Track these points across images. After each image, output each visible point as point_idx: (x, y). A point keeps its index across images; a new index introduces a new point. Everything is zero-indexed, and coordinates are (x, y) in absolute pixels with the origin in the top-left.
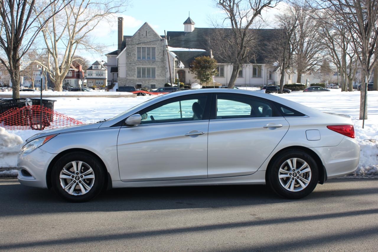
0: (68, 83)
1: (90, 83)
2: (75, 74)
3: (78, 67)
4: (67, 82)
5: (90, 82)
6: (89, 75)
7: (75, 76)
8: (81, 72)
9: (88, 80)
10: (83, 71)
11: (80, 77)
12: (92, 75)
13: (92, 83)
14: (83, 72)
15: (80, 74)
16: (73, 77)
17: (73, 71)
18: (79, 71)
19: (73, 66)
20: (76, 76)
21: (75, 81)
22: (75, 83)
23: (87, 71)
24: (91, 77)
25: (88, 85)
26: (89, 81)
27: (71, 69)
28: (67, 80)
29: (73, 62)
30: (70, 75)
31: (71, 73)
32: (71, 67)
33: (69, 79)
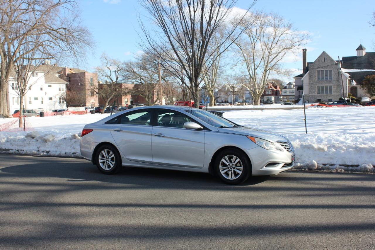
0: (269, 99)
1: (285, 99)
2: (274, 92)
3: (276, 87)
4: (268, 98)
6: (284, 93)
7: (274, 94)
8: (279, 91)
9: (283, 96)
10: (280, 90)
11: (278, 94)
12: (286, 93)
15: (278, 92)
16: (272, 95)
17: (272, 90)
18: (277, 90)
19: (272, 87)
21: (274, 97)
22: (274, 99)
23: (283, 90)
24: (286, 94)
25: (283, 100)
27: (271, 89)
28: (268, 96)
29: (272, 83)
30: (270, 93)
31: (270, 91)
32: (271, 87)
33: (270, 96)
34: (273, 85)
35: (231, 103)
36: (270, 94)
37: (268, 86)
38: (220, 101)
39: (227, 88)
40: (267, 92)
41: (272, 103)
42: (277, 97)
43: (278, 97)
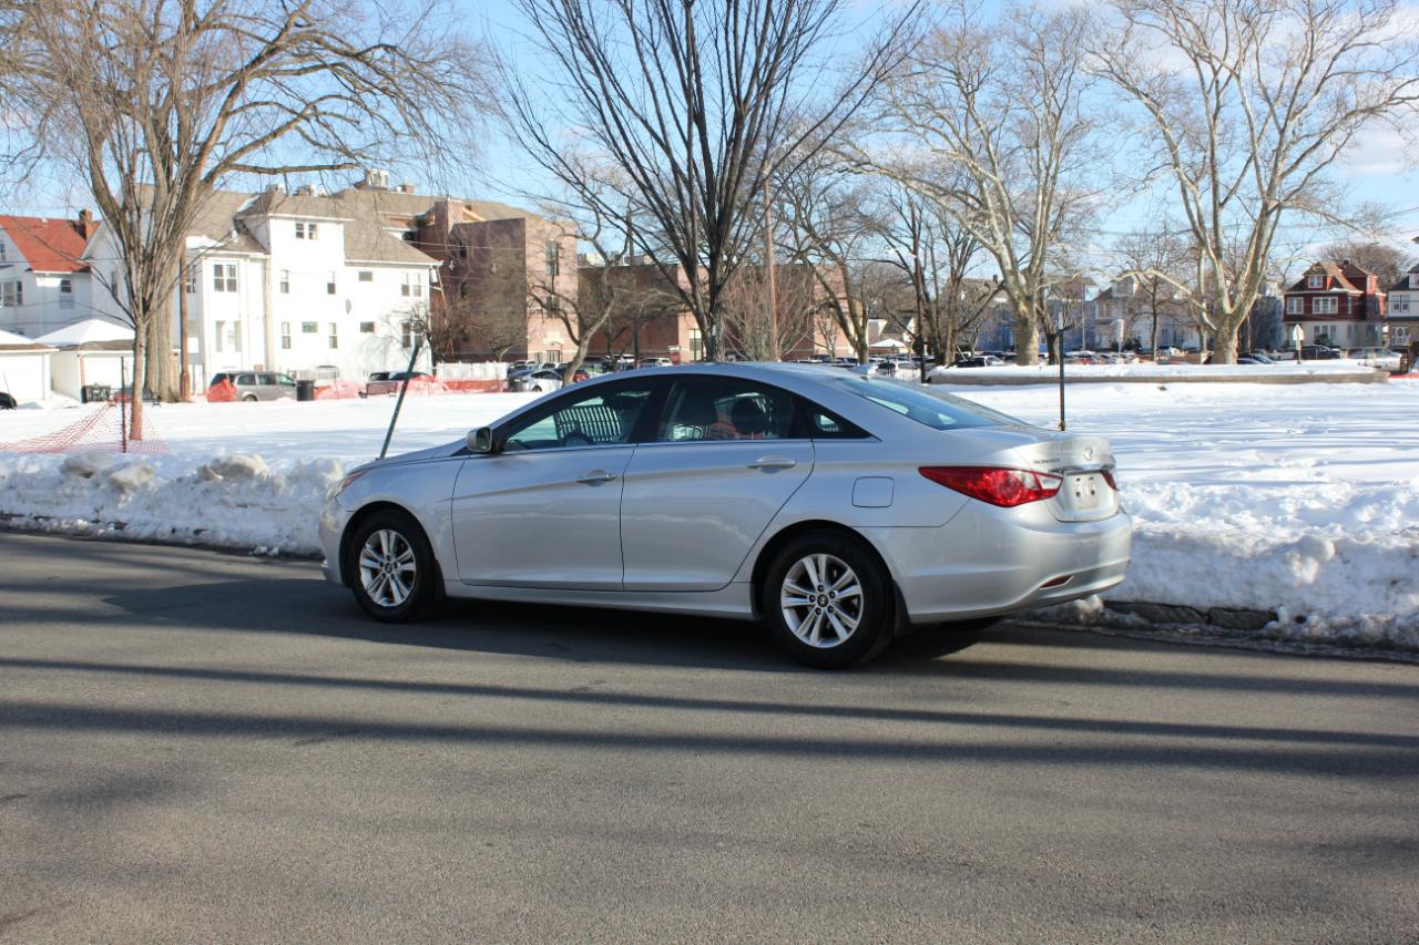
0: (1325, 336)
1: (1400, 335)
2: (1350, 305)
3: (1359, 282)
4: (1321, 332)
5: (1400, 330)
6: (1396, 307)
7: (1350, 312)
8: (1374, 299)
9: (1393, 324)
10: (1380, 295)
11: (1368, 314)
12: (1406, 307)
13: (1407, 334)
14: (1381, 299)
15: (1369, 305)
16: (1341, 315)
17: (1343, 297)
18: (1363, 297)
19: (1342, 280)
20: (1353, 310)
21: (1349, 328)
22: (1349, 335)
23: (1391, 294)
24: (1404, 314)
25: (1393, 341)
26: (1397, 328)
27: (1335, 290)
28: (1321, 324)
29: (1346, 267)
30: (1332, 309)
31: (1333, 302)
32: (1335, 283)
33: (1329, 324)
34: (1345, 274)
35: (1144, 355)
36: (1329, 312)
37: (1325, 279)
38: (1105, 345)
39: (1135, 286)
40: (1317, 302)
41: (1335, 356)
42: (1364, 325)
43: (1371, 328)
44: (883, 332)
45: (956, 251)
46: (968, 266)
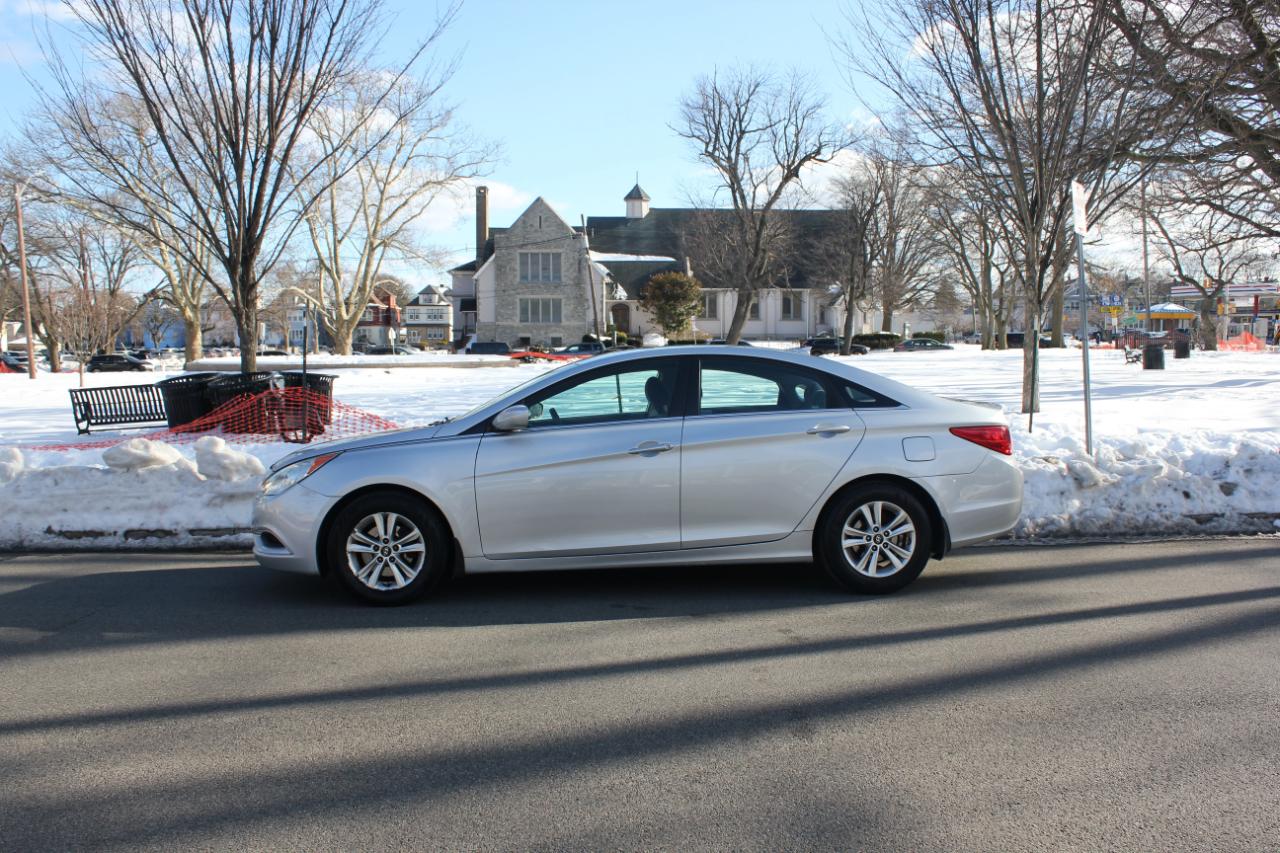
0: (365, 336)
1: (414, 336)
2: (381, 315)
3: (386, 300)
4: (362, 334)
5: (414, 333)
6: (411, 317)
7: (380, 320)
8: (395, 311)
9: (410, 328)
10: (398, 308)
11: (392, 321)
12: (417, 317)
13: (419, 335)
14: (398, 311)
15: (392, 315)
16: (375, 323)
17: (376, 309)
18: (388, 310)
19: (374, 298)
20: (383, 319)
21: (380, 331)
22: (381, 336)
23: (408, 308)
24: (417, 322)
25: (410, 340)
26: (412, 332)
27: (371, 304)
30: (369, 318)
31: (370, 312)
32: (371, 300)
33: (367, 328)
34: (377, 294)
41: (376, 352)
44: (19, 331)
45: (112, 270)
46: (123, 282)
